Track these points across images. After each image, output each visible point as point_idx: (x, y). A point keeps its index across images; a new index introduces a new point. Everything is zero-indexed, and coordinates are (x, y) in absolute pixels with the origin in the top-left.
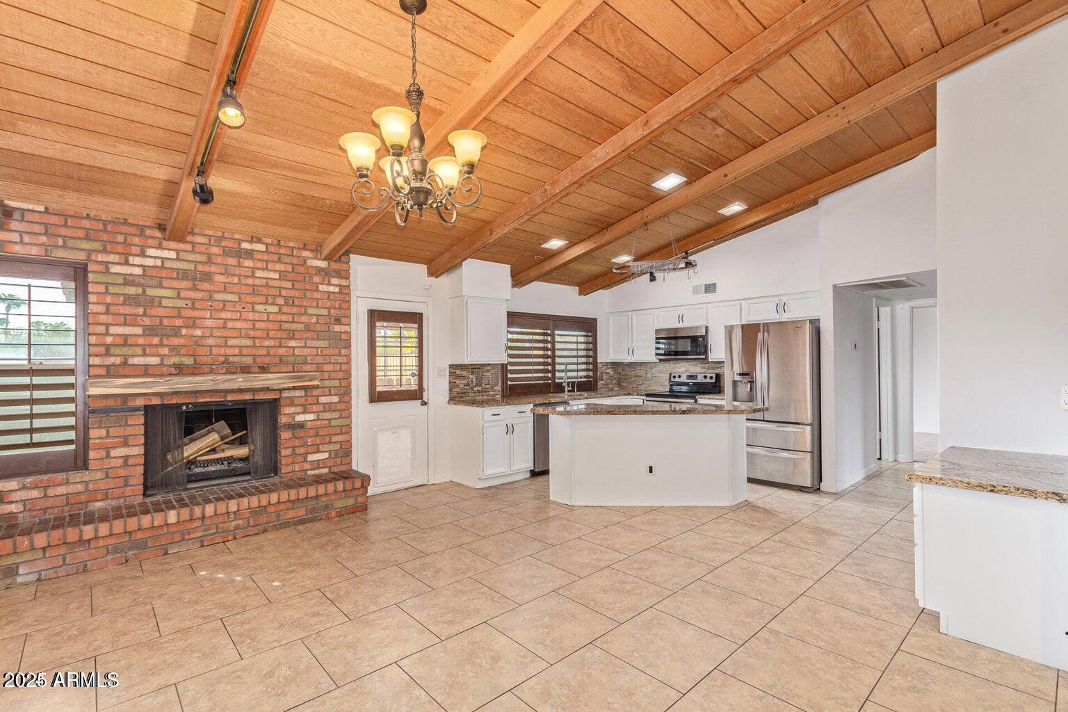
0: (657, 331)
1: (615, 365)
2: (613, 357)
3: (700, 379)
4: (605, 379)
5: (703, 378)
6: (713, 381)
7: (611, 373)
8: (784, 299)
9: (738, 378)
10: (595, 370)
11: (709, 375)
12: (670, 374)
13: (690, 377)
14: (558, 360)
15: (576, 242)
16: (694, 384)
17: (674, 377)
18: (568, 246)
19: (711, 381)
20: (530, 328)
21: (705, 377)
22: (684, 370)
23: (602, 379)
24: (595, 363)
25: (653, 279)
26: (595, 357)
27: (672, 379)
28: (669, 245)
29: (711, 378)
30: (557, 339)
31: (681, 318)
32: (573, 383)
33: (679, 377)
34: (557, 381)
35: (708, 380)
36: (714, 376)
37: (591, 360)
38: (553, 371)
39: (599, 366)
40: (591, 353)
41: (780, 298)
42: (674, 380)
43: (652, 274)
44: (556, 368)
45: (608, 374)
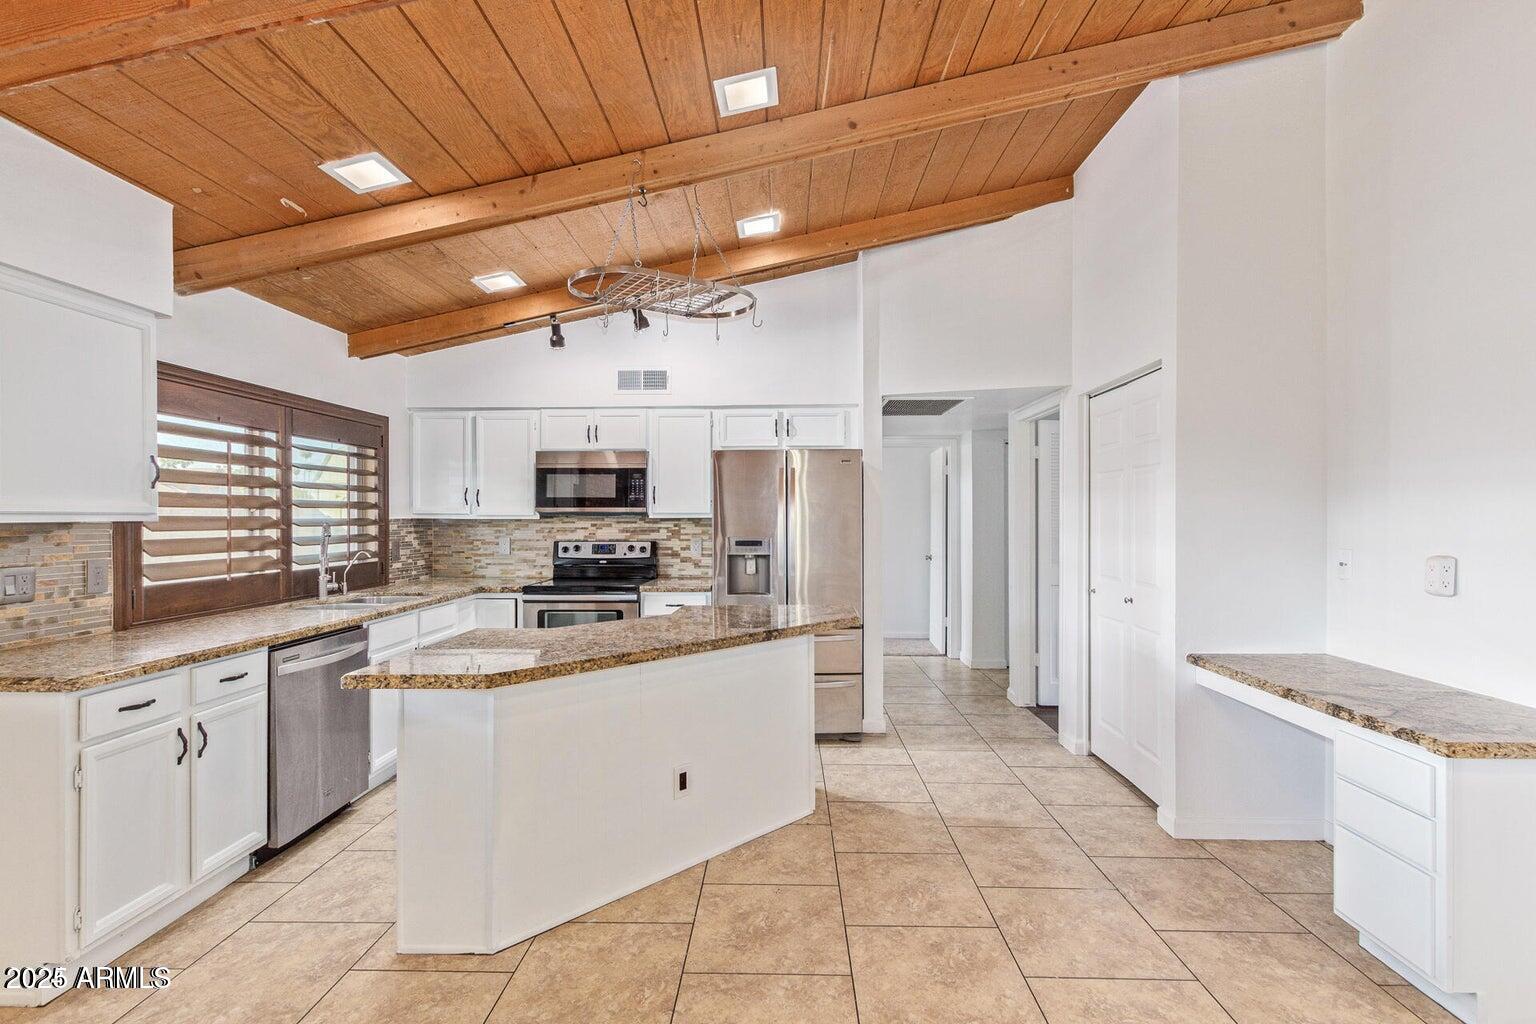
0: (539, 455)
1: (422, 525)
2: (422, 509)
3: (621, 552)
4: (403, 559)
5: (626, 550)
6: (647, 554)
7: (415, 543)
8: (787, 413)
9: (735, 551)
10: (383, 537)
11: (638, 545)
12: (556, 544)
13: (597, 549)
14: (297, 514)
15: (429, 188)
16: (610, 561)
17: (566, 550)
18: (408, 193)
19: (643, 555)
20: (219, 420)
21: (631, 548)
22: (584, 536)
23: (397, 559)
24: (383, 522)
25: (557, 341)
26: (383, 507)
27: (561, 554)
28: (686, 256)
29: (643, 549)
30: (297, 457)
31: (592, 433)
32: (339, 571)
33: (577, 548)
34: (295, 568)
35: (636, 554)
36: (648, 545)
37: (373, 514)
38: (286, 542)
39: (393, 527)
40: (373, 498)
41: (781, 410)
42: (567, 555)
43: (556, 329)
44: (294, 535)
45: (409, 544)
